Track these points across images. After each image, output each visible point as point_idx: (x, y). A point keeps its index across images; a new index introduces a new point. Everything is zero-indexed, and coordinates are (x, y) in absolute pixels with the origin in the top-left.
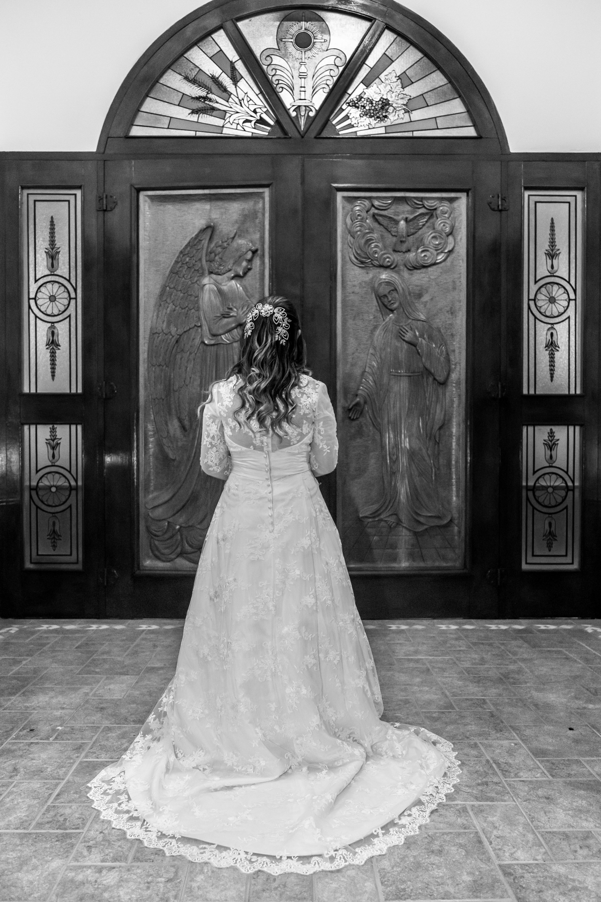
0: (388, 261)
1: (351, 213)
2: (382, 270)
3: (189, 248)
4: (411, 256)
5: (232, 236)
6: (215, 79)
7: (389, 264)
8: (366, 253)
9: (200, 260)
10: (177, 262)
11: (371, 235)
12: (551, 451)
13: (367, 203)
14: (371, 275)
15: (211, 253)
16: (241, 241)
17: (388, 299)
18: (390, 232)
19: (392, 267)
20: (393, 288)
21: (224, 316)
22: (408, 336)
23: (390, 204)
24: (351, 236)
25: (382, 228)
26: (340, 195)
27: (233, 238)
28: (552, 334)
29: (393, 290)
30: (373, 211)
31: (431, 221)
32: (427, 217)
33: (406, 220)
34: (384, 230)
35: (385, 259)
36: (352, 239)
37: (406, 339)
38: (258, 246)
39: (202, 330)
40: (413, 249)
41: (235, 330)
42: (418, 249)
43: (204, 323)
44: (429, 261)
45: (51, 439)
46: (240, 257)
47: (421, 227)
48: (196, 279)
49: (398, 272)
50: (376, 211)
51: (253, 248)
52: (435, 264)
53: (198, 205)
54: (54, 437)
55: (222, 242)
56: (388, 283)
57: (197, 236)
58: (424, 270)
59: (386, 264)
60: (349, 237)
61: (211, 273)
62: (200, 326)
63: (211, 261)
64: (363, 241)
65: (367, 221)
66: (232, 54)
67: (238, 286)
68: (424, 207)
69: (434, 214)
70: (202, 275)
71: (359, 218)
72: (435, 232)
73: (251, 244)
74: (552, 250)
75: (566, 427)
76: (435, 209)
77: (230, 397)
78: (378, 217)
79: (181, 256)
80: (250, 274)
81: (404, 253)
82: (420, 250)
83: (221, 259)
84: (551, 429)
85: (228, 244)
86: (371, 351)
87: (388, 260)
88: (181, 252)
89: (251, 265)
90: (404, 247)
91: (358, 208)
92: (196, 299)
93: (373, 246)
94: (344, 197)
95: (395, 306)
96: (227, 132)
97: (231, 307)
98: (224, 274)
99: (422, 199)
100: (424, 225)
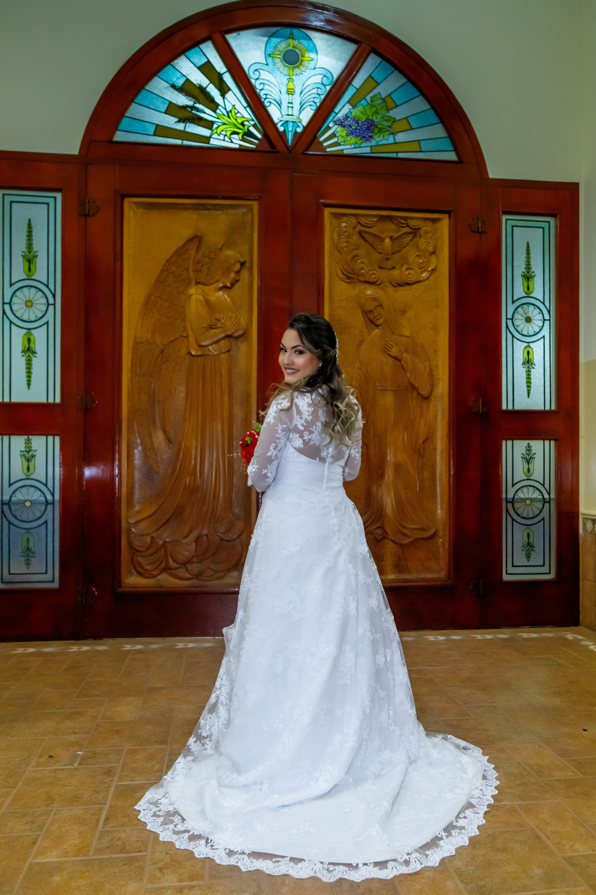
0: (374, 278)
1: (338, 229)
2: (367, 286)
3: (175, 257)
4: (396, 273)
5: (220, 247)
6: (202, 90)
7: (375, 280)
8: (352, 269)
9: (187, 269)
10: (162, 271)
11: (358, 251)
12: (528, 464)
13: (353, 220)
14: (357, 291)
15: (198, 263)
16: (230, 253)
17: (374, 314)
18: (375, 249)
19: (378, 283)
20: (378, 304)
21: (211, 327)
22: (394, 351)
23: (376, 222)
24: (338, 251)
25: (367, 245)
26: (327, 211)
27: (221, 249)
28: (528, 353)
29: (379, 306)
30: (359, 228)
31: (415, 240)
32: (411, 236)
33: (391, 238)
34: (370, 247)
35: (371, 275)
36: (339, 255)
37: (392, 354)
38: (247, 258)
39: (188, 340)
40: (397, 267)
41: (223, 341)
42: (402, 266)
43: (190, 333)
44: (414, 279)
45: (26, 451)
46: (228, 268)
47: (405, 245)
48: (182, 289)
49: (383, 289)
50: (363, 228)
51: (242, 260)
52: (418, 282)
53: (185, 214)
54: (29, 449)
55: (210, 253)
56: (374, 299)
57: (184, 245)
58: (408, 287)
59: (371, 280)
60: (336, 252)
61: (198, 283)
62: (187, 337)
63: (197, 271)
64: (349, 257)
65: (354, 237)
66: (219, 66)
67: (226, 296)
68: (408, 226)
69: (418, 233)
70: (188, 285)
71: (346, 234)
72: (419, 251)
73: (239, 256)
74: (528, 272)
75: (542, 441)
76: (419, 229)
77: (308, 411)
78: (364, 235)
79: (167, 264)
80: (238, 285)
81: (389, 269)
82: (404, 268)
83: (208, 269)
84: (529, 444)
85: (216, 255)
86: (357, 365)
87: (373, 276)
88: (168, 261)
89: (240, 276)
90: (389, 264)
91: (344, 225)
92: (183, 308)
93: (359, 261)
94: (331, 213)
95: (380, 321)
96: (214, 142)
97: (219, 318)
98: (212, 284)
99: (406, 218)
100: (408, 244)
